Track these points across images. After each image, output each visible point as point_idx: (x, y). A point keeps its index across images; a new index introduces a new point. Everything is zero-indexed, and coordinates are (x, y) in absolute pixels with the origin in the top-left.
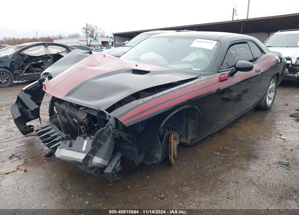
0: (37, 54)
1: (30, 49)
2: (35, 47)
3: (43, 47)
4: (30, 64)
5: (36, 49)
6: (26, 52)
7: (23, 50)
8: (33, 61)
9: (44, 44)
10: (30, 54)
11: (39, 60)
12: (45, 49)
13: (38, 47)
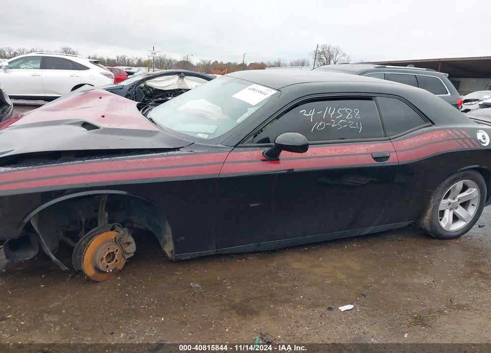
0: (166, 87)
1: (157, 79)
2: (166, 77)
3: (177, 77)
4: (156, 100)
5: (165, 80)
6: (150, 83)
7: (146, 81)
8: (161, 97)
9: (178, 73)
10: (155, 86)
11: (169, 95)
12: (180, 81)
13: (169, 76)
